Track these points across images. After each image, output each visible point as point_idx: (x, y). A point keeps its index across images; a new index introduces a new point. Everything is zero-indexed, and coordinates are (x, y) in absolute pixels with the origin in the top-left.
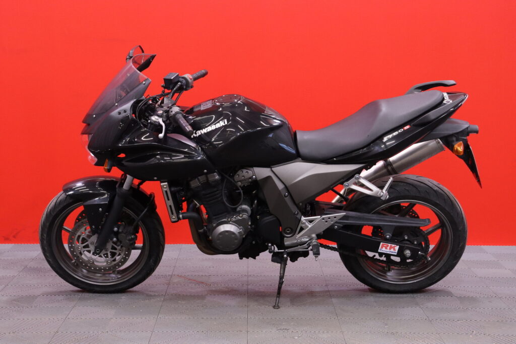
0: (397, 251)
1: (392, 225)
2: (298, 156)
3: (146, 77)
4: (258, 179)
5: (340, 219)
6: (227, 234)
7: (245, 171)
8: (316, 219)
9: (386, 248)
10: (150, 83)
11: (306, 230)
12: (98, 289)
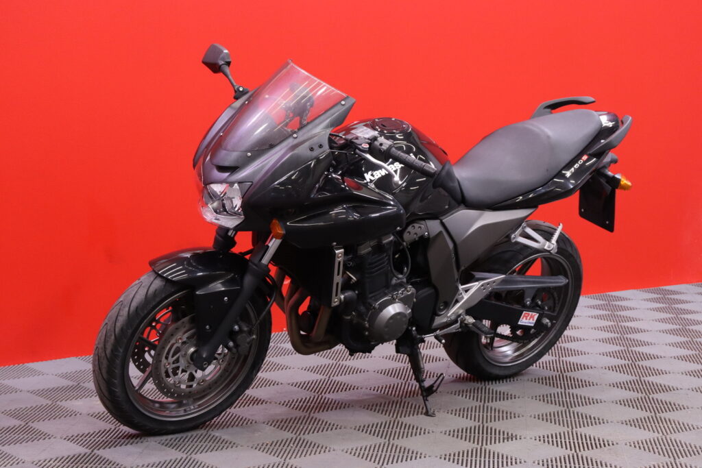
0: (534, 322)
1: (534, 287)
2: (463, 201)
3: (345, 95)
4: (431, 237)
5: (499, 285)
6: (398, 317)
7: (416, 225)
8: (474, 286)
9: (526, 319)
10: (353, 104)
11: (462, 301)
12: (172, 428)
